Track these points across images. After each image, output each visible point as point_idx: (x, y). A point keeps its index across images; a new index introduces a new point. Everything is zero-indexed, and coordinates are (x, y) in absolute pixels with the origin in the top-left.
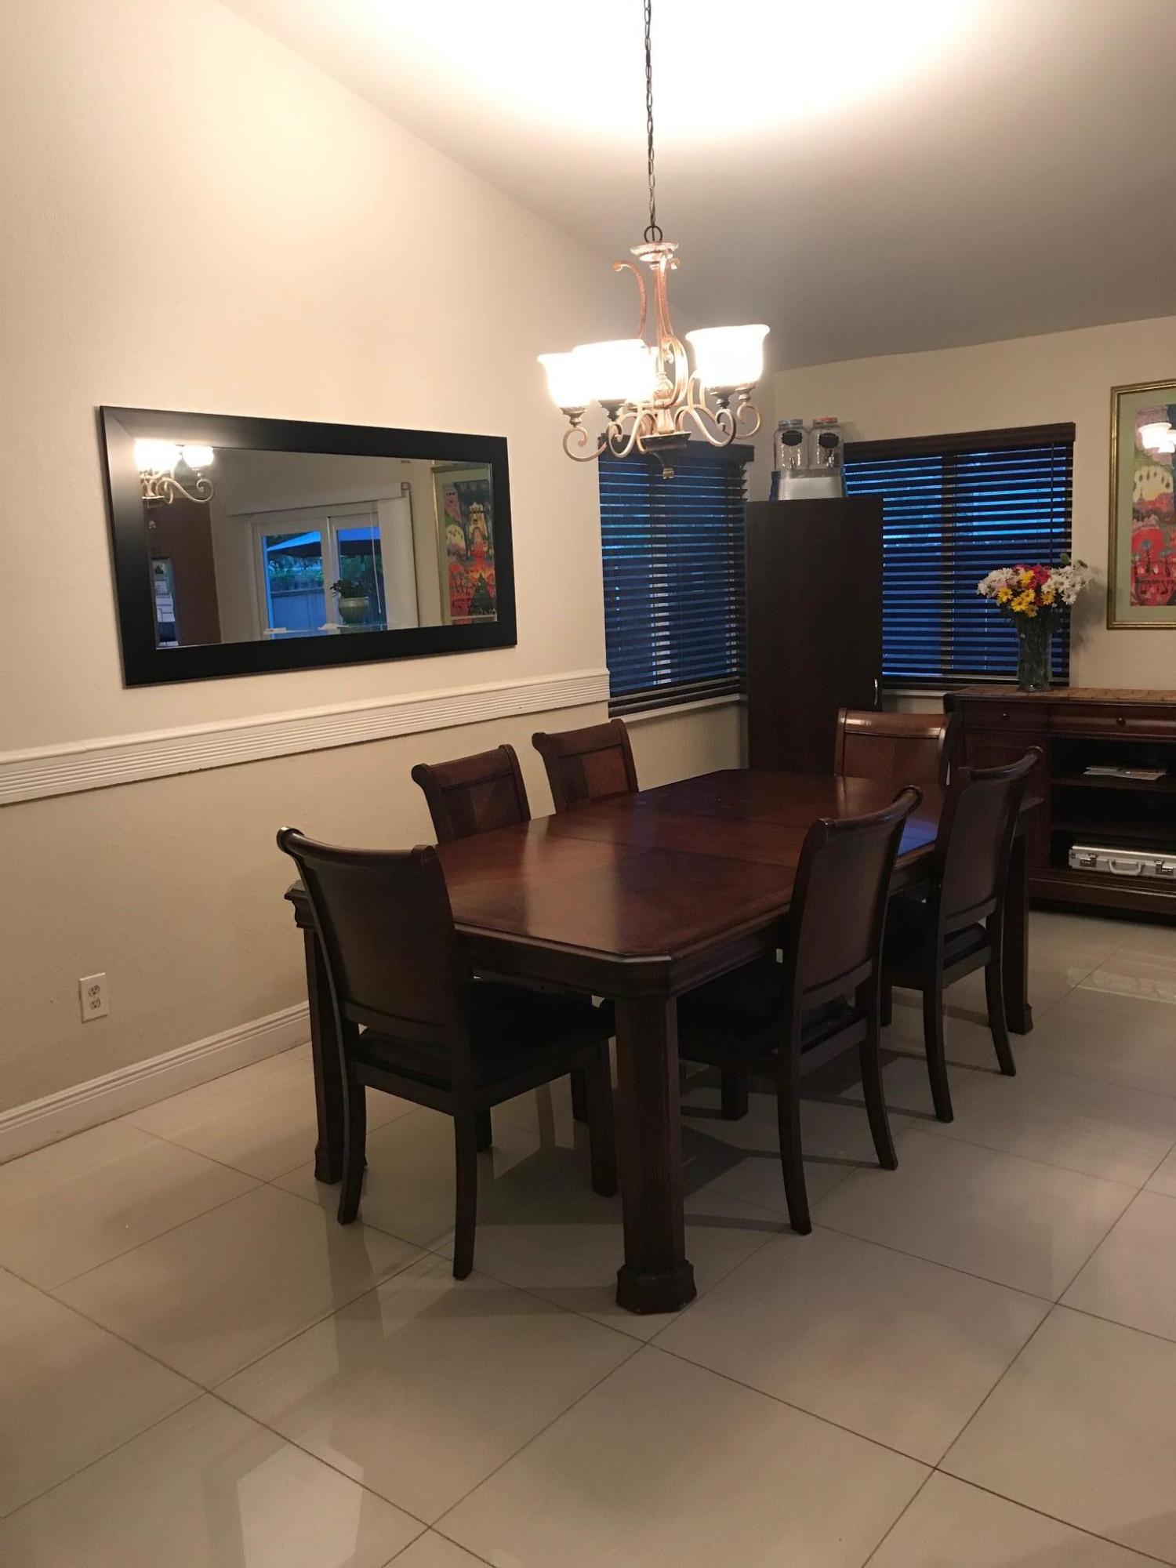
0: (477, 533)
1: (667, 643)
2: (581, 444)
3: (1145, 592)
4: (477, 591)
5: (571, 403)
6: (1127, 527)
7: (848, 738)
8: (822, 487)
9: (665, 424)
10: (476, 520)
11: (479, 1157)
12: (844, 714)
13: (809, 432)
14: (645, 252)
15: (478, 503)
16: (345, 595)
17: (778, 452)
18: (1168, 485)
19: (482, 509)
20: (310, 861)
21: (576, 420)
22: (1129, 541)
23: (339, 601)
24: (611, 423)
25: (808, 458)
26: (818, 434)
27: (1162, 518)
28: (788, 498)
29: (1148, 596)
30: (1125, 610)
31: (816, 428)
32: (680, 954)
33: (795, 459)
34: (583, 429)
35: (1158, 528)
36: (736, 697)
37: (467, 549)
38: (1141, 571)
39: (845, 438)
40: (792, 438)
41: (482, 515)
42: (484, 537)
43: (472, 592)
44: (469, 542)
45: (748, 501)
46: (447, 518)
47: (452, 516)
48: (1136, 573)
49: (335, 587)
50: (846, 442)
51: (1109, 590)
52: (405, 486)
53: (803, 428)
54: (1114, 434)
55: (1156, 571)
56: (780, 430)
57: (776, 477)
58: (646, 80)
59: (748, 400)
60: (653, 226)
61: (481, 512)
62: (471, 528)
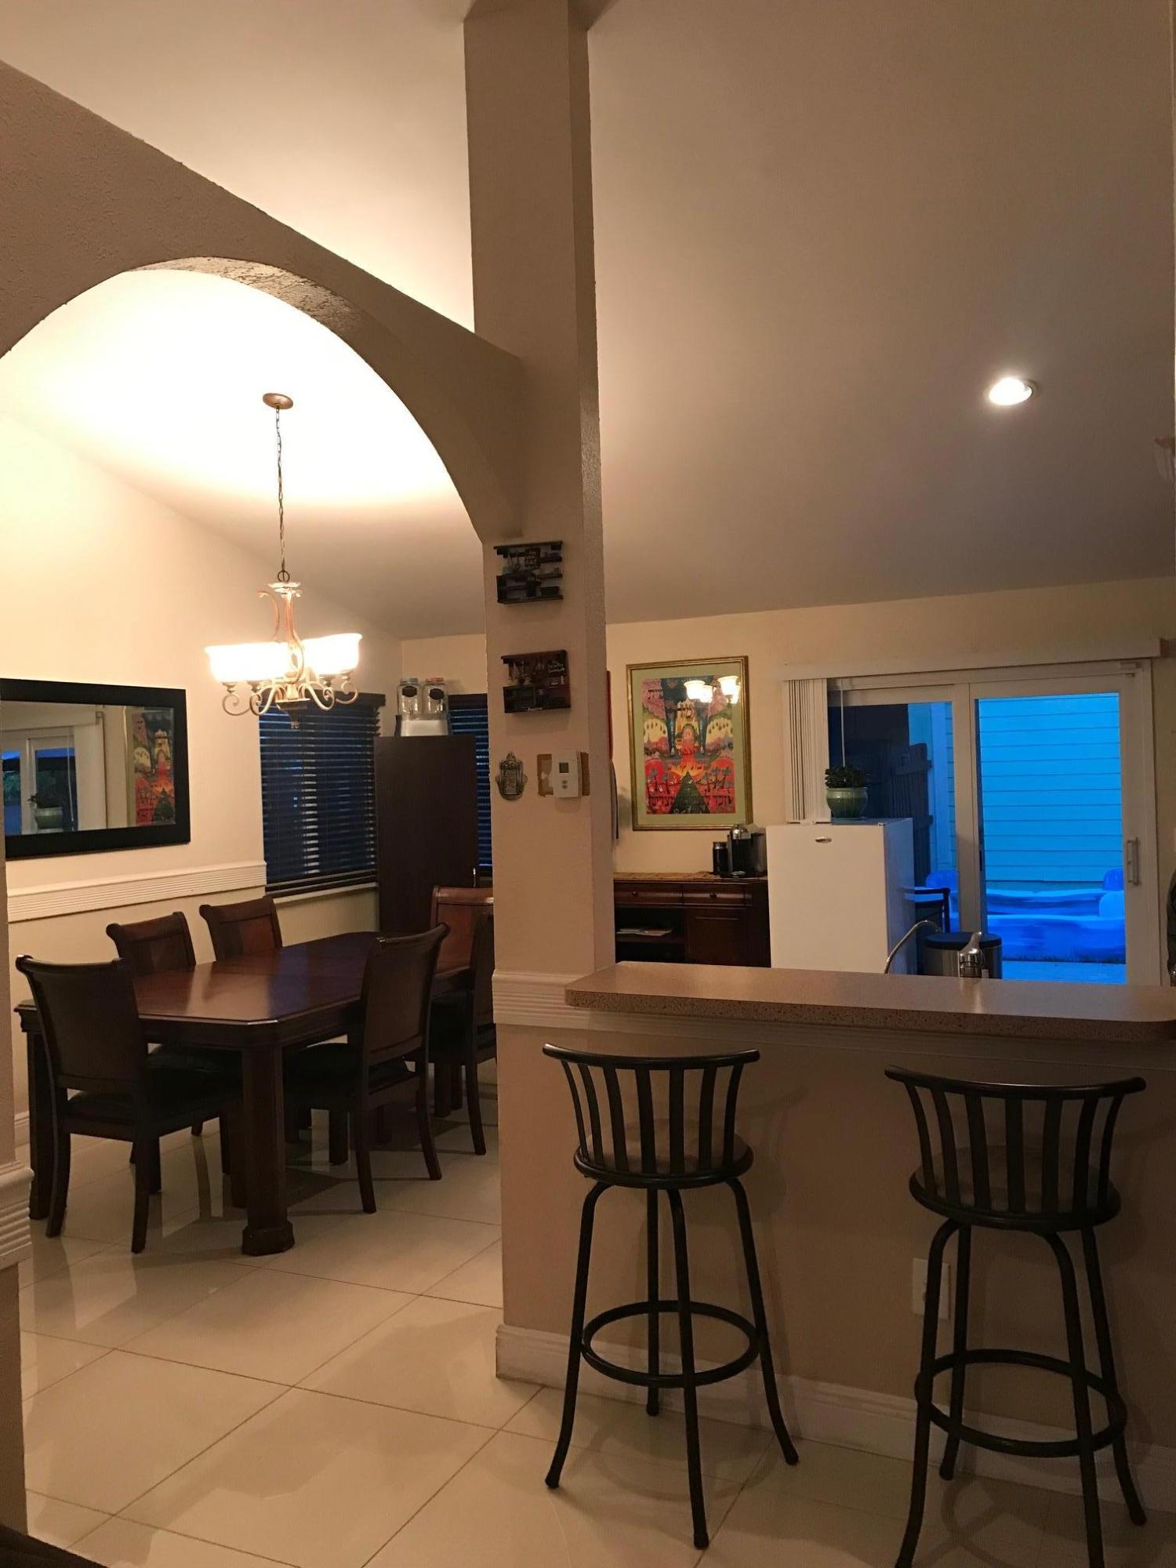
0: (162, 755)
1: (316, 842)
2: (235, 704)
3: (655, 805)
4: (160, 802)
5: (229, 680)
6: (641, 760)
7: (440, 907)
8: (433, 727)
9: (292, 694)
10: (160, 744)
11: (151, 1198)
12: (437, 889)
13: (423, 689)
14: (279, 587)
15: (163, 730)
16: (41, 806)
17: (400, 700)
18: (664, 732)
19: (166, 735)
20: (37, 974)
21: (231, 689)
22: (644, 770)
23: (36, 811)
24: (253, 694)
25: (423, 706)
26: (429, 690)
27: (662, 753)
28: (407, 735)
29: (657, 807)
30: (644, 818)
31: (428, 685)
32: (284, 1019)
33: (413, 707)
34: (236, 695)
35: (660, 760)
36: (373, 885)
37: (152, 768)
38: (652, 790)
39: (449, 691)
40: (410, 692)
41: (167, 740)
42: (167, 758)
43: (155, 802)
44: (154, 761)
45: (381, 736)
46: (136, 742)
47: (139, 740)
48: (649, 791)
49: (32, 799)
50: (450, 694)
51: (633, 802)
52: (99, 715)
53: (418, 685)
54: (630, 697)
55: (661, 790)
56: (401, 685)
57: (399, 719)
58: (278, 484)
59: (348, 679)
60: (283, 571)
61: (165, 738)
62: (156, 750)
